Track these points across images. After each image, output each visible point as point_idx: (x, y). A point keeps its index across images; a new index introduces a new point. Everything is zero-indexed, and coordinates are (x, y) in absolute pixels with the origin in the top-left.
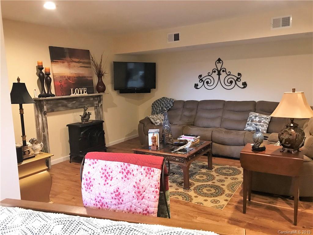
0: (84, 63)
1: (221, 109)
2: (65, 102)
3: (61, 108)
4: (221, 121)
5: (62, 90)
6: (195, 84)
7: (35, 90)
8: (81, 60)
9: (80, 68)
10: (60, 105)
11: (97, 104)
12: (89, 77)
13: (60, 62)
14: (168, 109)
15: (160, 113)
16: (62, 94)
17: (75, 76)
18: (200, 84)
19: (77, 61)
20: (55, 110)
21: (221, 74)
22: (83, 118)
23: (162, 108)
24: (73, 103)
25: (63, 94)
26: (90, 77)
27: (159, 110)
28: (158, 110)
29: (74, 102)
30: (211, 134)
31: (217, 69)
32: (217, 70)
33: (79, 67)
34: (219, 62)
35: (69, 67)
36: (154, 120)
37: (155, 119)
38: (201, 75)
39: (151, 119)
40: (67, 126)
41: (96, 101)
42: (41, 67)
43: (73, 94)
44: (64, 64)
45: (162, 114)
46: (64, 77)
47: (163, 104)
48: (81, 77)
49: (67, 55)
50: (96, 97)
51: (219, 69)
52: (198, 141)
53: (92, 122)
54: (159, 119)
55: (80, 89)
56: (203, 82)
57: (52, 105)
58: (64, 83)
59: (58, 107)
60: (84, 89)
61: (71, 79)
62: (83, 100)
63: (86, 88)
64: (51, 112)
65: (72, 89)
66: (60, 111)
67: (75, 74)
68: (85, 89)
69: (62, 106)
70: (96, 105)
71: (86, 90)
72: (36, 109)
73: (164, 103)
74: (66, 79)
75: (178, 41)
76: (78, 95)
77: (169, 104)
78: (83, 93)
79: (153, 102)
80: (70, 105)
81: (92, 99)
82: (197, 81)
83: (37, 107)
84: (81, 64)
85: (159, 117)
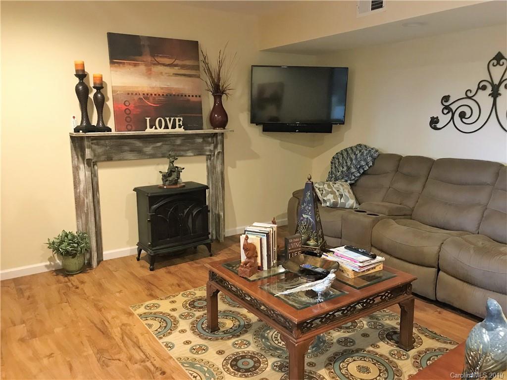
0: (183, 67)
1: (488, 184)
2: (138, 144)
3: (129, 155)
4: (483, 217)
5: (128, 119)
6: (432, 118)
7: (74, 117)
8: (177, 62)
9: (173, 78)
10: (126, 148)
11: (210, 151)
12: (193, 96)
13: (130, 64)
14: (362, 171)
15: (342, 179)
16: (127, 128)
17: (161, 92)
18: (444, 119)
19: (168, 63)
20: (115, 157)
21: (500, 94)
22: (165, 177)
23: (349, 168)
24: (157, 147)
25: (129, 127)
26: (196, 96)
27: (342, 172)
28: (338, 172)
29: (159, 144)
30: (437, 248)
31: (490, 80)
32: (492, 84)
33: (171, 76)
34: (498, 63)
35: (149, 74)
36: (322, 194)
37: (324, 192)
38: (449, 96)
39: (317, 190)
40: (135, 190)
41: (210, 144)
42: (81, 73)
43: (151, 127)
44: (136, 68)
45: (346, 181)
46: (136, 94)
47: (351, 160)
48: (174, 95)
49: (147, 50)
50: (209, 137)
51: (496, 82)
52: (377, 269)
53: (184, 186)
54: (333, 193)
55: (167, 119)
56: (450, 114)
57: (108, 148)
58: (134, 107)
59: (123, 152)
60: (177, 119)
61: (151, 99)
62: (178, 142)
63: (181, 118)
64: (104, 161)
65: (148, 119)
66: (126, 160)
67: (162, 88)
68: (179, 120)
69: (132, 151)
70: (208, 153)
71: (181, 123)
72: (75, 154)
73: (353, 157)
74: (140, 99)
75: (381, 9)
76: (161, 131)
77: (365, 160)
78: (174, 127)
79: (334, 154)
80: (149, 149)
81: (200, 140)
82: (437, 110)
83: (75, 150)
84: (176, 70)
85: (335, 188)
